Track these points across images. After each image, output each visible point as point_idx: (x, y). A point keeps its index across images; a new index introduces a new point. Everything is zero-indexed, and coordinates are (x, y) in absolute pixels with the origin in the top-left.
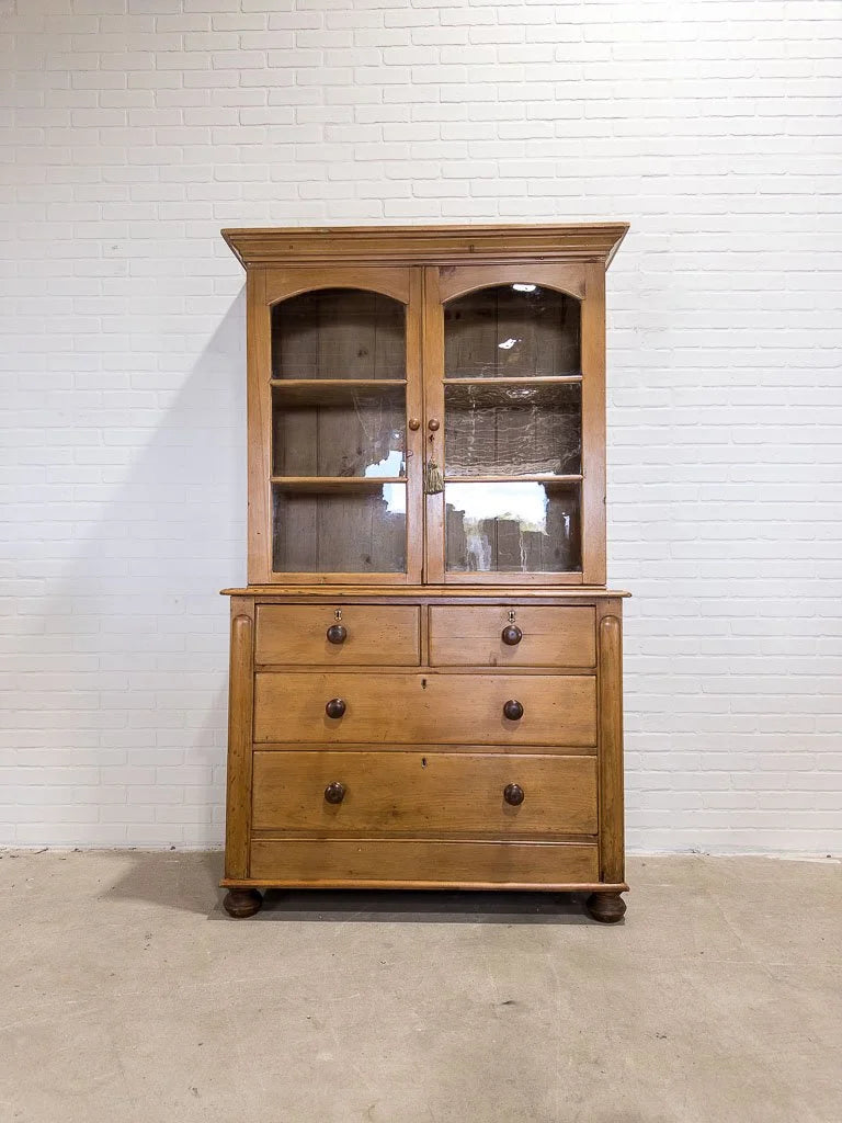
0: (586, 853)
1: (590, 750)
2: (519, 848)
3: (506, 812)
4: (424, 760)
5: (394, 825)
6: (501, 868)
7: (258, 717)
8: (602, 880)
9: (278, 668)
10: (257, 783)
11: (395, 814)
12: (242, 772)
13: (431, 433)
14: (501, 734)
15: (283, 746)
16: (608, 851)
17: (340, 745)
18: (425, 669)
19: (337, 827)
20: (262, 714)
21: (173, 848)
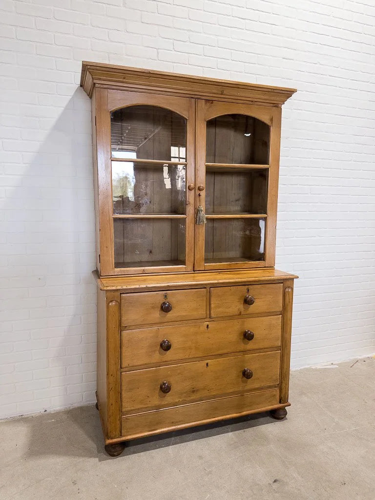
0: (274, 393)
1: (278, 348)
2: (248, 396)
3: (243, 382)
4: (207, 364)
5: (193, 397)
6: (240, 407)
7: (123, 354)
8: (280, 403)
9: (133, 327)
10: (124, 388)
11: (193, 392)
12: (116, 385)
13: (199, 192)
14: (242, 347)
15: (137, 368)
16: (283, 391)
17: (166, 363)
18: (208, 319)
19: (166, 402)
20: (126, 352)
21: (46, 411)
